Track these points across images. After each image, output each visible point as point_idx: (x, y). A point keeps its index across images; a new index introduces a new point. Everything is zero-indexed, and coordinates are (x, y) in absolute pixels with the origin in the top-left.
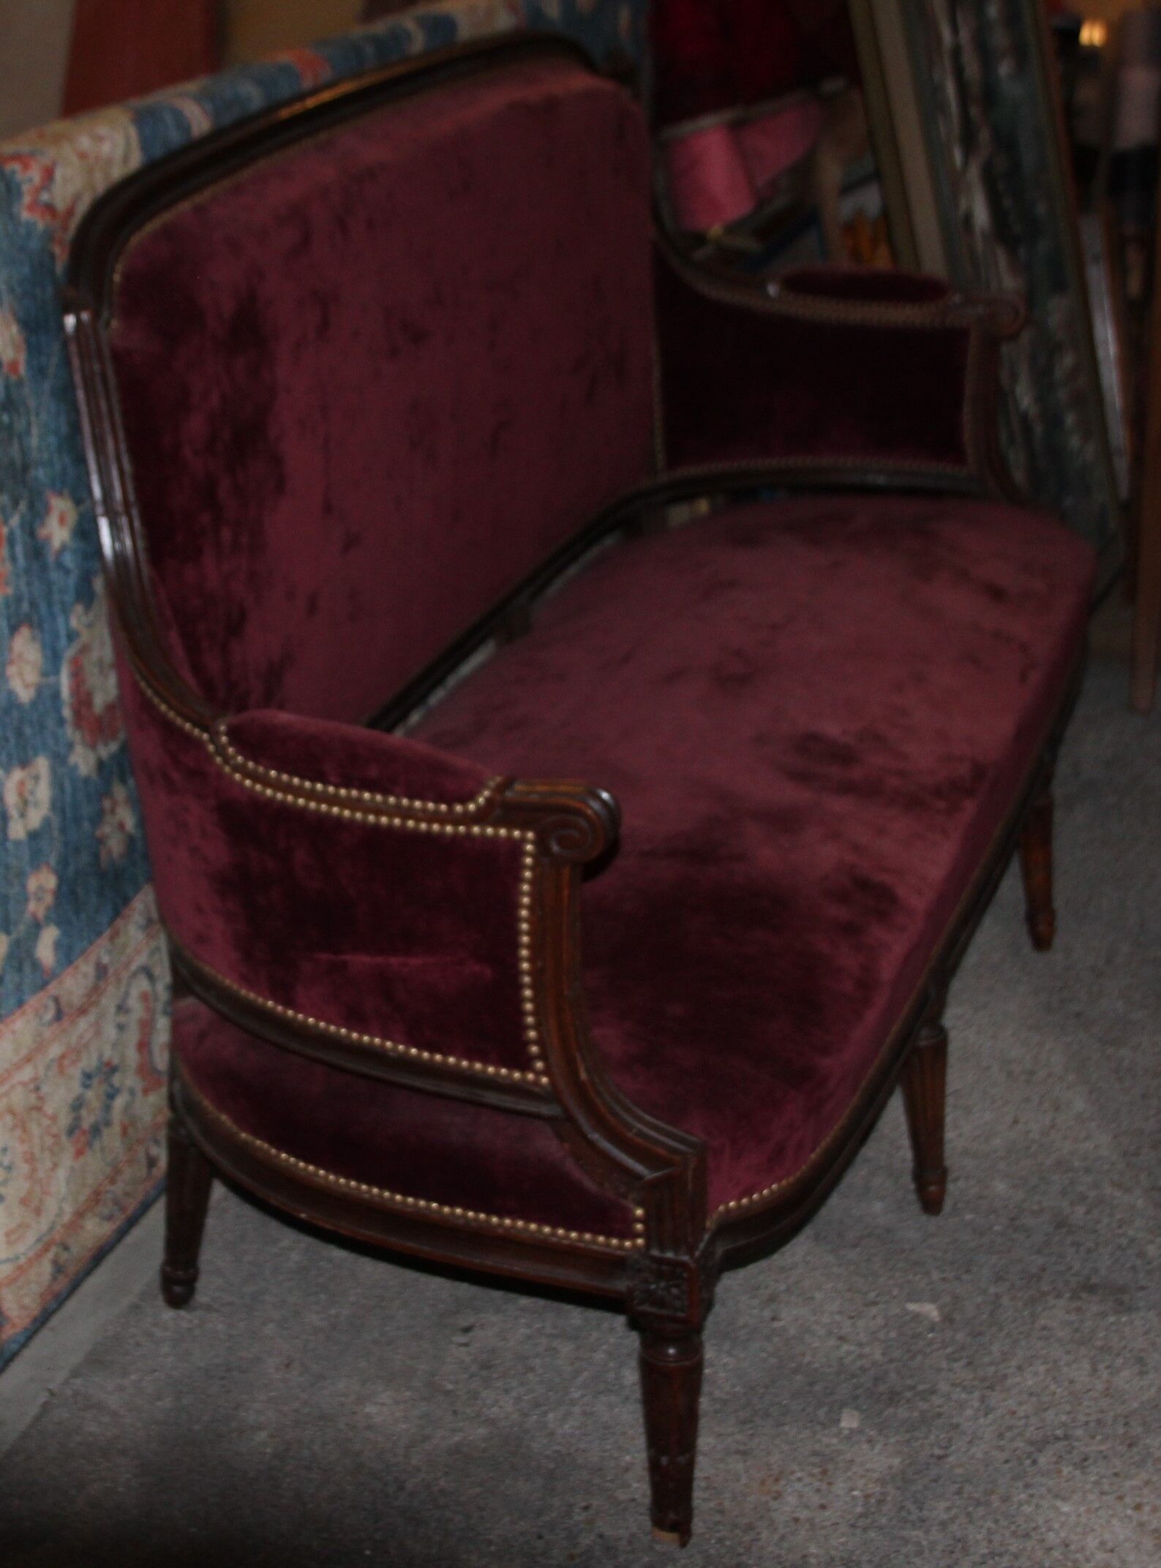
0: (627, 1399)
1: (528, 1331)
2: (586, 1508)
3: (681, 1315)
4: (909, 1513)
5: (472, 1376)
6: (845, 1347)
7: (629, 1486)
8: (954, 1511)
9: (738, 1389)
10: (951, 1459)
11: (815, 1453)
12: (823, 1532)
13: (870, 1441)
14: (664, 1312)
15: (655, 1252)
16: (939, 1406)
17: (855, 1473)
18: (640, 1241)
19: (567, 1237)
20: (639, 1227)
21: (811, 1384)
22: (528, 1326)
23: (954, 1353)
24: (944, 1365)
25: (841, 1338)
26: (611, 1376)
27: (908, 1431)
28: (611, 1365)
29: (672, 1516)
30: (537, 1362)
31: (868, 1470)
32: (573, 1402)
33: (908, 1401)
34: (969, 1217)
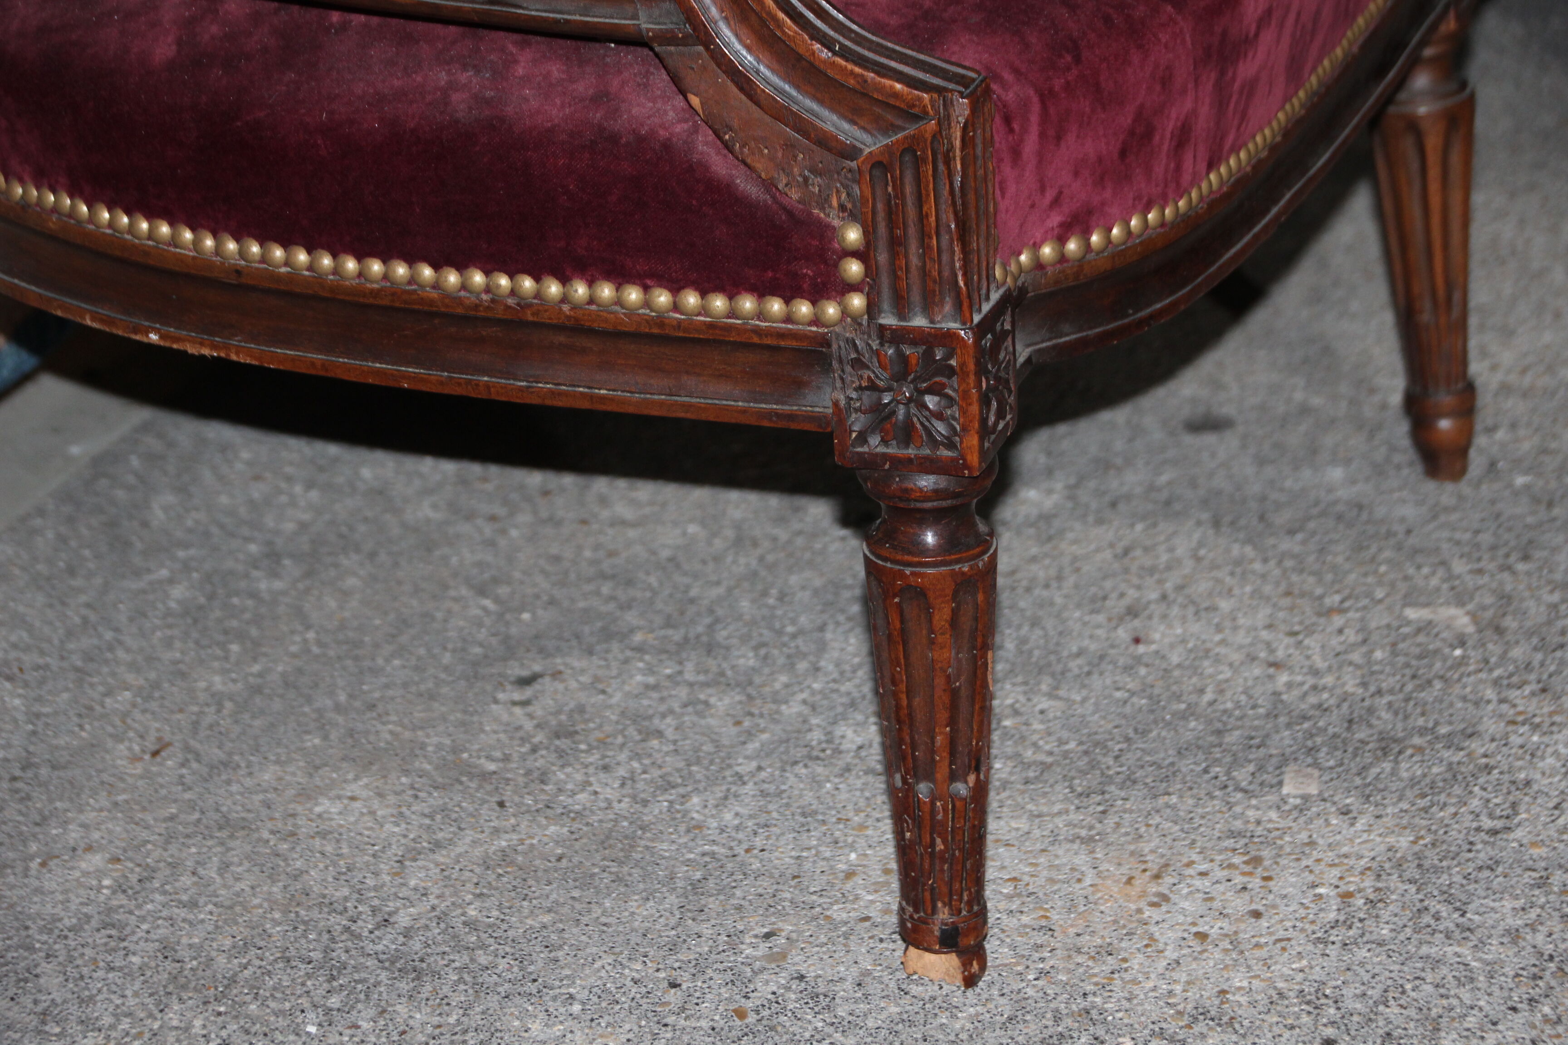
0: (848, 769)
1: (651, 680)
2: (768, 936)
3: (945, 453)
4: (1437, 917)
5: (534, 750)
6: (1283, 678)
7: (857, 898)
8: (1533, 914)
9: (1072, 745)
10: (1519, 833)
11: (1232, 834)
12: (1259, 954)
13: (1345, 812)
14: (911, 452)
15: (889, 320)
16: (1485, 756)
17: (1318, 861)
18: (857, 301)
20: (854, 268)
21: (1219, 733)
22: (650, 670)
23: (1511, 676)
24: (1490, 693)
25: (1275, 665)
26: (816, 736)
27: (1423, 796)
28: (814, 721)
29: (943, 915)
30: (668, 725)
31: (1346, 856)
32: (740, 779)
33: (1420, 750)
34: (1520, 480)
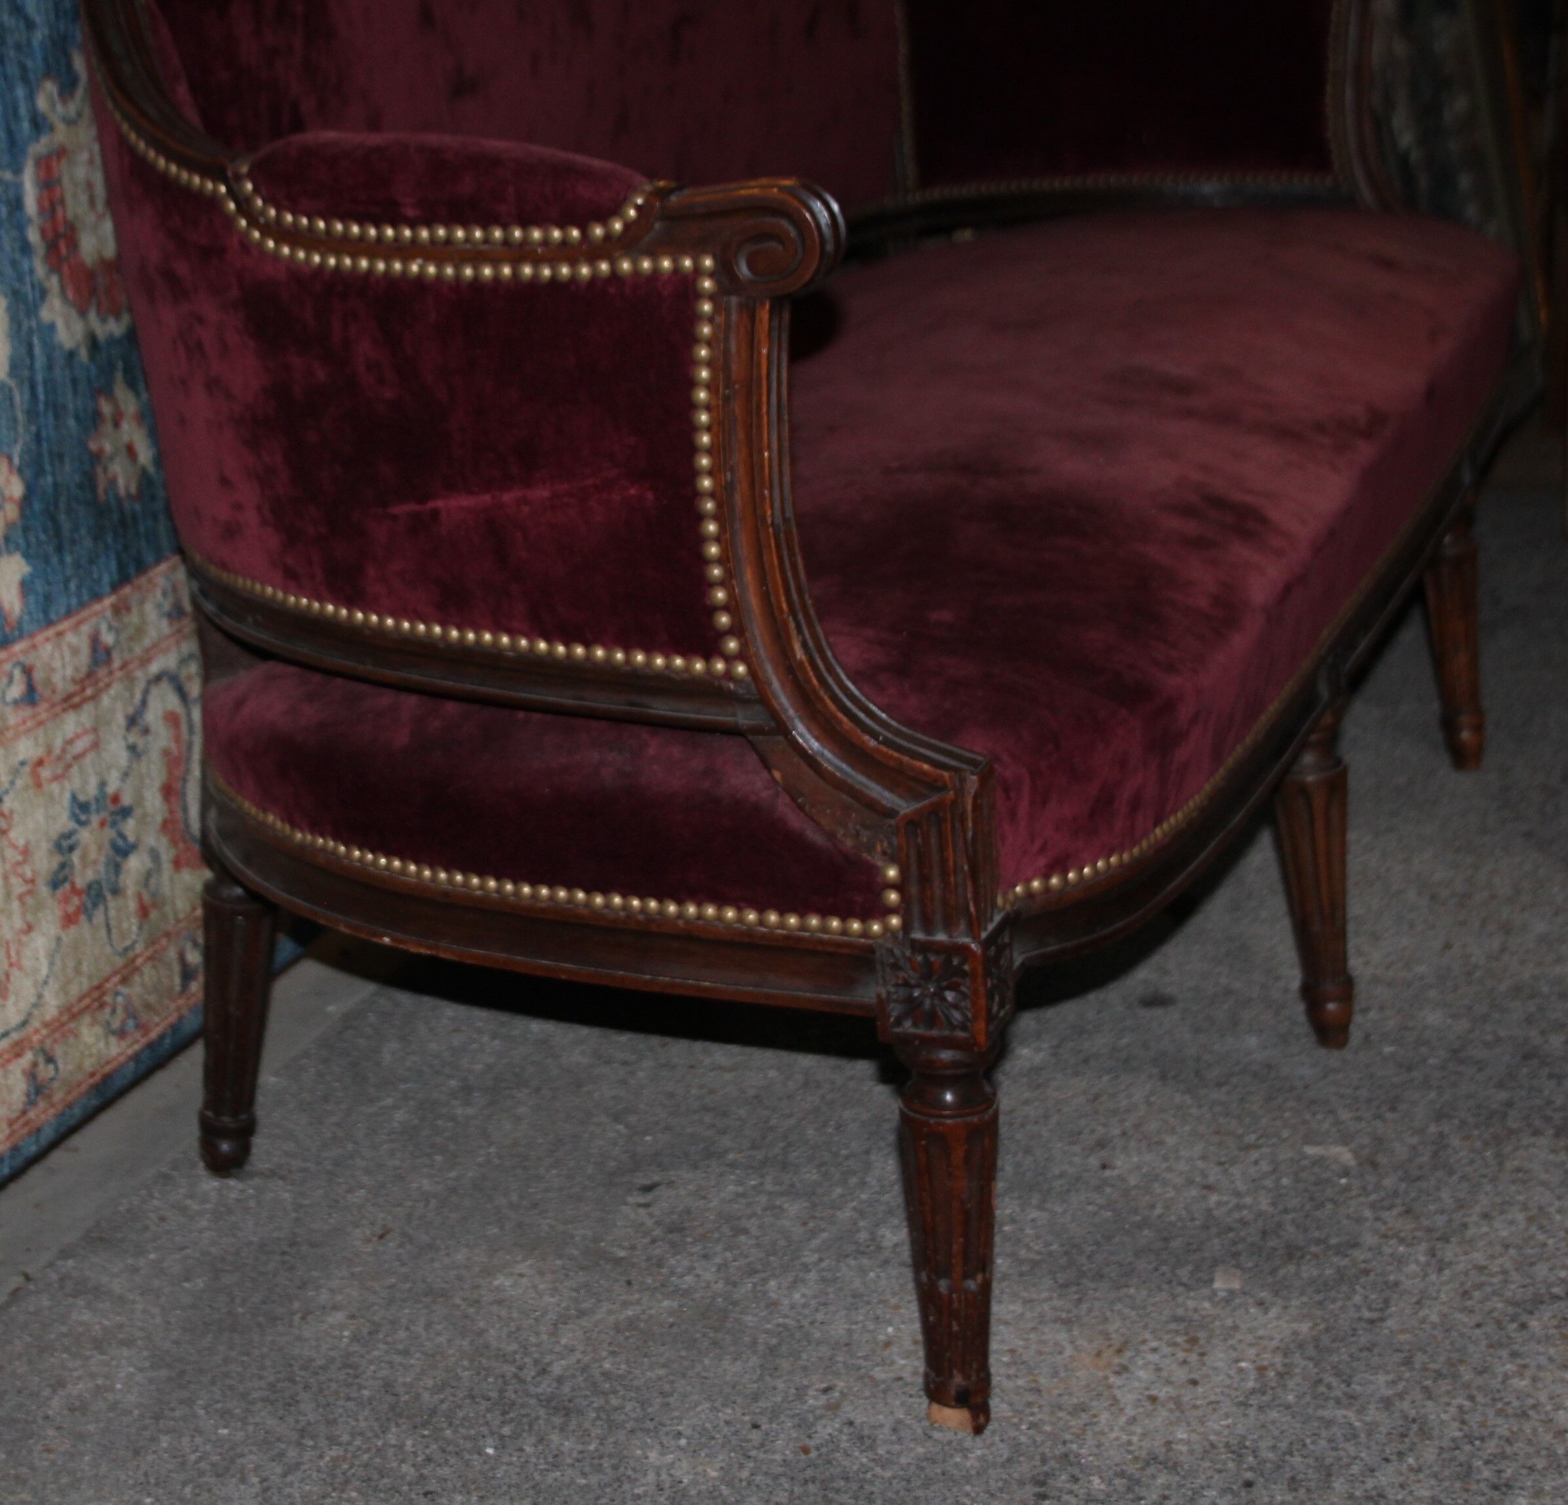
0: (886, 1262)
1: (740, 1189)
2: (826, 1391)
3: (960, 1034)
4: (1329, 1387)
5: (654, 1241)
6: (1214, 1198)
7: (892, 1363)
8: (1401, 1386)
9: (1055, 1247)
10: (1390, 1323)
11: (1177, 1319)
12: (1196, 1413)
13: (1261, 1303)
14: (934, 1032)
15: (918, 935)
16: (1364, 1262)
17: (1240, 1341)
18: (895, 921)
19: (782, 925)
20: (893, 897)
21: (1166, 1240)
23: (1382, 1200)
24: (1368, 1213)
25: (1209, 1188)
26: (863, 1236)
27: (1318, 1292)
28: (862, 1224)
29: (958, 1380)
30: (752, 1225)
31: (1261, 1338)
32: (806, 1268)
33: (1315, 1256)
34: (1388, 1049)
